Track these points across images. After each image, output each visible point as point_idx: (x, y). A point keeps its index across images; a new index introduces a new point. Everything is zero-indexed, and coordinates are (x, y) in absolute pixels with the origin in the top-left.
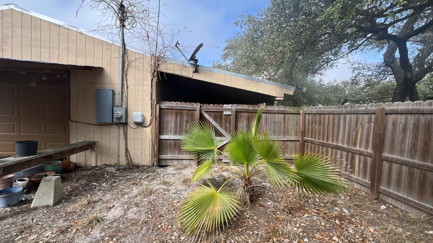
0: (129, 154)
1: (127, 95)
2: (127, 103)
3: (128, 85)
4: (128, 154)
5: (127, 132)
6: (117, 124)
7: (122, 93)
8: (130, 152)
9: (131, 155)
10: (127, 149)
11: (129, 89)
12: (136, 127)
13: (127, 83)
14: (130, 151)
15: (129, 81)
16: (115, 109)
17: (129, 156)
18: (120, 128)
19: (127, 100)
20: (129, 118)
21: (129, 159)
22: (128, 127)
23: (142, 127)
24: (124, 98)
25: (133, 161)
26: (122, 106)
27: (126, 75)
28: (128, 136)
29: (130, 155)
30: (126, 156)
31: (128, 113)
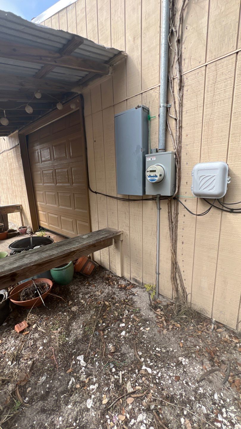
0: (180, 276)
1: (181, 112)
2: (180, 137)
3: (184, 77)
4: (177, 277)
5: (177, 221)
6: (154, 198)
7: (167, 110)
8: (182, 273)
9: (184, 281)
10: (175, 265)
11: (185, 89)
12: (201, 209)
13: (180, 71)
14: (182, 270)
15: (187, 61)
16: (148, 159)
17: (178, 282)
18: (160, 209)
19: (181, 127)
20: (183, 182)
21: (180, 288)
22: (180, 207)
23: (219, 212)
24: (172, 124)
25: (189, 297)
26: (165, 149)
27: (179, 41)
28: (179, 231)
29: (181, 281)
30: (174, 279)
31: (180, 169)
